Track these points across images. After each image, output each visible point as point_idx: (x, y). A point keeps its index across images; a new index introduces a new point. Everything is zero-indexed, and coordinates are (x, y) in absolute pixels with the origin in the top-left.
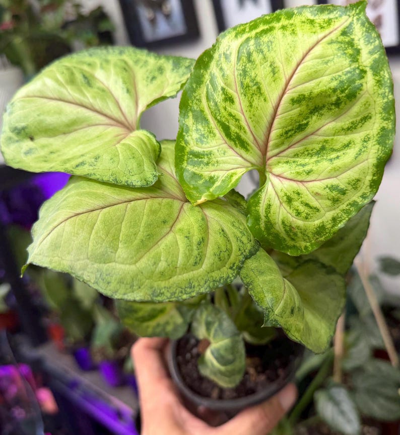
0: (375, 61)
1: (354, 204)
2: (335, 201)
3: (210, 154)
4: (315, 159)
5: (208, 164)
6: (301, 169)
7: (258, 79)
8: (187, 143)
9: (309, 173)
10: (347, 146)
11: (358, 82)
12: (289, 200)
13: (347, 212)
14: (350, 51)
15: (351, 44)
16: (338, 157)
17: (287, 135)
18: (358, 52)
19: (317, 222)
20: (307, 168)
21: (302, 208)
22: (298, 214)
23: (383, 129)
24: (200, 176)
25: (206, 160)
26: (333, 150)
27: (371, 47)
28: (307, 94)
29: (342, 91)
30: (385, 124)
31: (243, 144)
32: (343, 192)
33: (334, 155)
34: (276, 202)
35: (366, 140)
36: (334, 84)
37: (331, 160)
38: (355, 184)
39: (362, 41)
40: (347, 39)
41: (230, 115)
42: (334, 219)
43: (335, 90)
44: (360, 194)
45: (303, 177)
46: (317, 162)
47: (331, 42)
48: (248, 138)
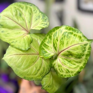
0: (88, 54)
1: (70, 75)
2: (67, 72)
3: (49, 46)
4: (67, 62)
5: (47, 48)
6: (64, 62)
7: (64, 42)
8: (45, 41)
9: (65, 64)
10: (74, 64)
11: (81, 56)
12: (59, 66)
13: (68, 76)
14: (84, 49)
15: (85, 48)
16: (71, 65)
17: (64, 55)
18: (85, 50)
19: (62, 74)
20: (65, 63)
21: (60, 69)
22: (59, 70)
23: (82, 67)
24: (44, 50)
25: (47, 47)
26: (71, 63)
27: (88, 51)
28: (71, 52)
29: (78, 56)
30: (83, 66)
31: (56, 49)
32: (69, 72)
33: (71, 64)
34: (56, 64)
35: (78, 66)
36: (77, 54)
37: (70, 65)
38: (72, 72)
39: (87, 49)
40: (85, 47)
41: (56, 43)
42: (65, 75)
43: (76, 55)
44: (72, 74)
45: (64, 64)
46: (68, 63)
47: (81, 45)
48: (57, 49)
